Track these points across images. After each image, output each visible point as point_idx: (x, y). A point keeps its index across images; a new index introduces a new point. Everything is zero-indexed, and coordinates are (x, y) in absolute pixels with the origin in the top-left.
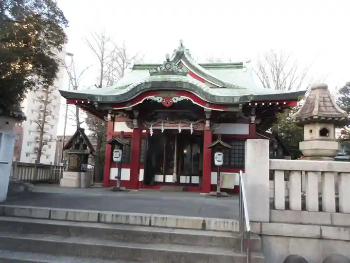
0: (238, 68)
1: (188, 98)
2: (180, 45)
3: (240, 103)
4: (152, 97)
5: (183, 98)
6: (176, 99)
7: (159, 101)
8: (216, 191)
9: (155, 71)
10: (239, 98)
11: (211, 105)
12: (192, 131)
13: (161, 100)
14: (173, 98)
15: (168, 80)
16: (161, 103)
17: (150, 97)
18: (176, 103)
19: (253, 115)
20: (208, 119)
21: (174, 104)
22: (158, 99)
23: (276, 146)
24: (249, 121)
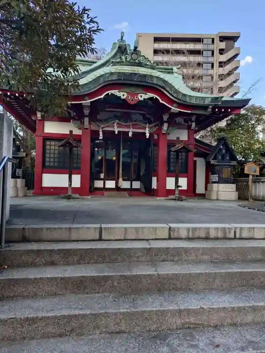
0: (169, 73)
1: (155, 96)
2: (120, 38)
3: (210, 105)
4: (116, 92)
5: (150, 95)
6: (143, 96)
7: (122, 97)
8: (175, 195)
9: (118, 60)
10: (210, 99)
11: (180, 105)
14: (140, 95)
15: (136, 72)
16: (124, 100)
17: (113, 92)
18: (141, 101)
19: (193, 121)
21: (140, 101)
22: (122, 95)
23: (224, 151)
24: (188, 127)
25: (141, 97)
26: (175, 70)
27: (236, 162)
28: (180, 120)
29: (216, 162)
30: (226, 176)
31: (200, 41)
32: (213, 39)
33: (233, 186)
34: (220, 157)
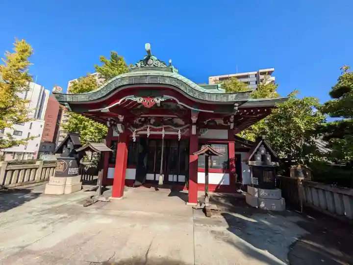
1: (172, 98)
3: (237, 102)
4: (132, 97)
5: (166, 97)
7: (139, 102)
9: (134, 67)
12: (180, 137)
13: (141, 100)
14: (155, 98)
15: (148, 75)
17: (127, 98)
18: (158, 104)
19: (232, 122)
20: (194, 124)
23: (263, 152)
24: (228, 128)
25: (158, 100)
26: (219, 85)
27: (278, 163)
28: (220, 121)
29: (255, 163)
30: (267, 179)
31: (247, 76)
32: (256, 75)
33: (278, 192)
34: (259, 158)
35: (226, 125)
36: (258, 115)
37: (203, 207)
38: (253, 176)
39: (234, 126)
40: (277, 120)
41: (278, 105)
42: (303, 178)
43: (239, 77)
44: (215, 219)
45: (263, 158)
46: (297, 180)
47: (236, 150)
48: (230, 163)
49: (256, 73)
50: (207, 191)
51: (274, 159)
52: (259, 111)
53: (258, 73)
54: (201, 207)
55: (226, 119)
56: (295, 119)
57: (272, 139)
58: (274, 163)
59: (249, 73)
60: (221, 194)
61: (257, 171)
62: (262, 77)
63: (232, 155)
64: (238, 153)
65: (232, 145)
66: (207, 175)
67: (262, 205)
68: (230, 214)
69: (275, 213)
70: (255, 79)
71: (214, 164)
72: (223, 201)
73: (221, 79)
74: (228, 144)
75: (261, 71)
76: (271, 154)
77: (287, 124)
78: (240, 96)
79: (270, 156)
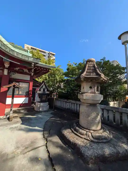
0: (25, 51)
3: (33, 62)
10: (32, 58)
19: (32, 72)
20: (7, 68)
23: (44, 87)
24: (30, 75)
26: (29, 51)
27: (49, 92)
28: (26, 70)
29: (40, 92)
30: (44, 99)
31: (45, 52)
32: (48, 53)
33: (47, 103)
34: (42, 90)
35: (30, 73)
36: (45, 72)
37: (8, 117)
38: (39, 98)
39: (34, 74)
40: (51, 75)
41: (52, 69)
42: (55, 97)
43: (40, 51)
44: (15, 121)
45: (44, 90)
46: (54, 98)
47: (33, 86)
48: (30, 93)
49: (49, 52)
50: (12, 108)
51: (48, 91)
52: (45, 69)
53: (50, 53)
54: (7, 117)
55: (30, 70)
56: (56, 76)
57: (48, 82)
58: (47, 92)
59: (46, 51)
60: (23, 108)
61: (40, 96)
62: (50, 55)
63: (31, 89)
64: (34, 88)
65: (31, 84)
66: (13, 99)
67: (41, 109)
68: (25, 116)
69: (45, 111)
70: (48, 55)
71: (20, 93)
72: (22, 111)
73: (32, 48)
74: (29, 83)
75: (51, 52)
76: (47, 89)
77: (54, 77)
78: (35, 60)
79: (46, 89)
